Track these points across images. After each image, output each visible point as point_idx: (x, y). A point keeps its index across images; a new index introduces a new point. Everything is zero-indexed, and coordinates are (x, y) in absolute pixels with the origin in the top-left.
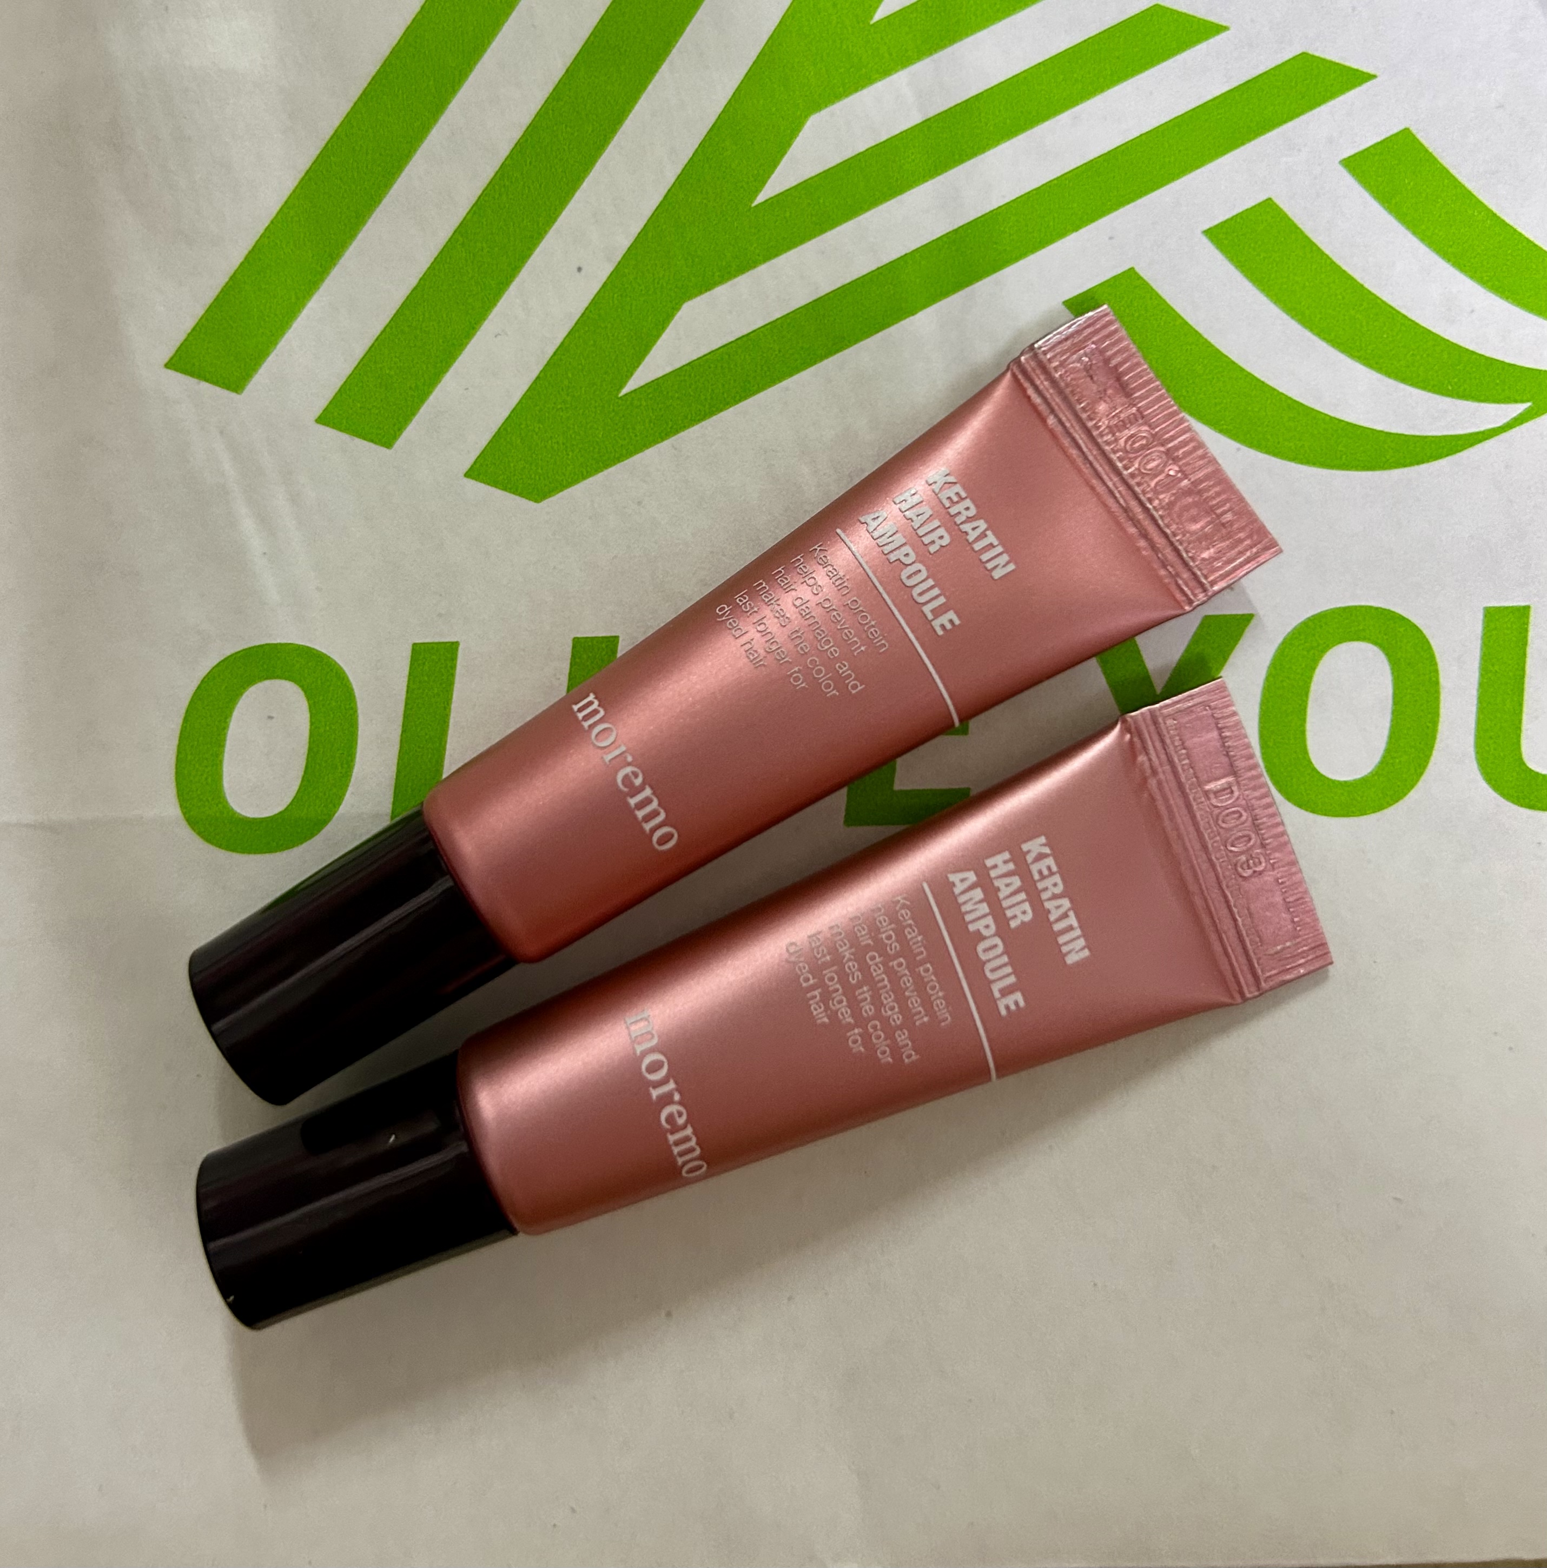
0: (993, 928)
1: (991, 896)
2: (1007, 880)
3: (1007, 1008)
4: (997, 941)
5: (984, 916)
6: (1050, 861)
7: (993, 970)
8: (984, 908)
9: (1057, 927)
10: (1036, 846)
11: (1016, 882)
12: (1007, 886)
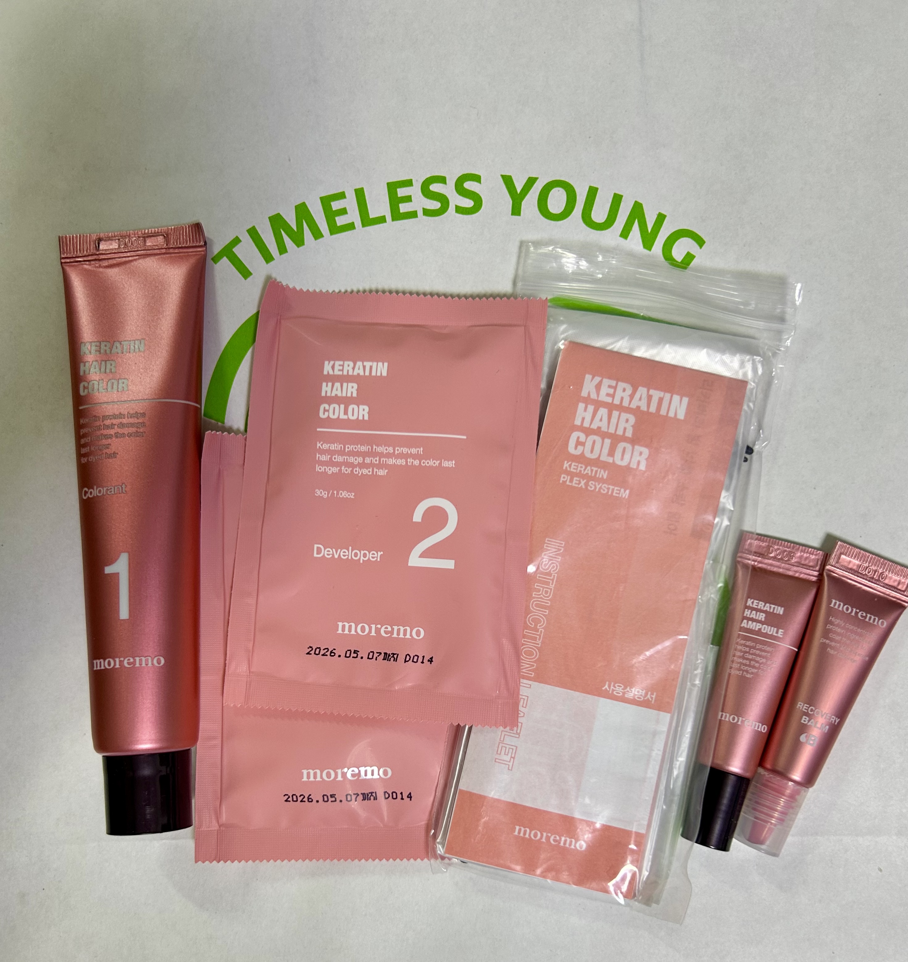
0: (761, 625)
1: (753, 620)
2: (752, 614)
3: (781, 635)
4: (764, 626)
5: (756, 625)
6: (756, 601)
7: (770, 632)
8: (754, 623)
9: (772, 611)
10: (749, 602)
11: (754, 612)
12: (753, 615)
